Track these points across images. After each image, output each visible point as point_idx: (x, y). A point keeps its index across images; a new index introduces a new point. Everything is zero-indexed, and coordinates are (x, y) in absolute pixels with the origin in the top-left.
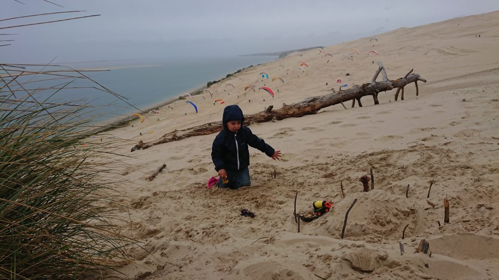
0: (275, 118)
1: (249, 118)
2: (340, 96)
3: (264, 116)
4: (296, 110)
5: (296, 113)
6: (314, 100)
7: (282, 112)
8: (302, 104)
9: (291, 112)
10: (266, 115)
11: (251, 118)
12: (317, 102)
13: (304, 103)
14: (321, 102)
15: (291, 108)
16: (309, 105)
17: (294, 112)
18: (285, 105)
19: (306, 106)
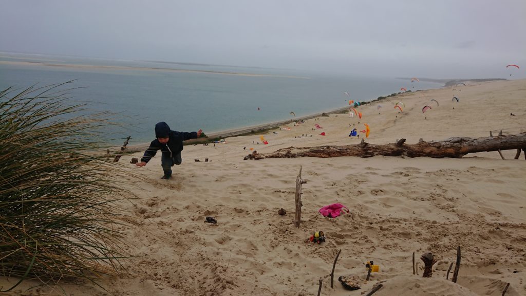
0: (405, 153)
1: (374, 148)
2: (499, 142)
3: (393, 149)
4: (435, 149)
5: (433, 153)
6: (461, 141)
7: (417, 149)
8: (443, 143)
9: (427, 151)
10: (396, 149)
11: (376, 149)
12: (465, 144)
13: (448, 143)
14: (470, 145)
15: (429, 145)
16: (452, 147)
17: (432, 152)
18: (422, 141)
19: (449, 146)
